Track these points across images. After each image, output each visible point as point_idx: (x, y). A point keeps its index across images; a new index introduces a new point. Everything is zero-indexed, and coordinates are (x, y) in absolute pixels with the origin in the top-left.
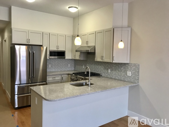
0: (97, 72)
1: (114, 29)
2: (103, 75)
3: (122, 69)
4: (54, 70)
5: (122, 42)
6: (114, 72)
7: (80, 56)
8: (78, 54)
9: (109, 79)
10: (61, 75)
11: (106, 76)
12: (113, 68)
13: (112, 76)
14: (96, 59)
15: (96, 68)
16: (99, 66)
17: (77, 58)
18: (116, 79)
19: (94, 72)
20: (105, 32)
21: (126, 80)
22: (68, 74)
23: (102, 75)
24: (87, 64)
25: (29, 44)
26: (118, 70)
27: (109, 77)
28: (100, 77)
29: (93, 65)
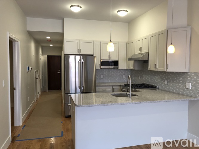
0: (153, 85)
1: (167, 30)
2: (160, 87)
3: (180, 80)
4: (107, 81)
5: (172, 46)
6: (172, 84)
7: (134, 65)
8: (132, 62)
9: (166, 92)
10: (113, 86)
11: (162, 89)
12: (171, 78)
13: (170, 88)
14: (149, 67)
15: (153, 79)
16: (156, 76)
17: (131, 67)
18: (174, 93)
19: (150, 84)
20: (158, 35)
21: (185, 94)
22: (121, 86)
23: (158, 88)
24: (144, 75)
25: (80, 54)
26: (176, 82)
27: (166, 90)
28: (156, 90)
29: (149, 76)
